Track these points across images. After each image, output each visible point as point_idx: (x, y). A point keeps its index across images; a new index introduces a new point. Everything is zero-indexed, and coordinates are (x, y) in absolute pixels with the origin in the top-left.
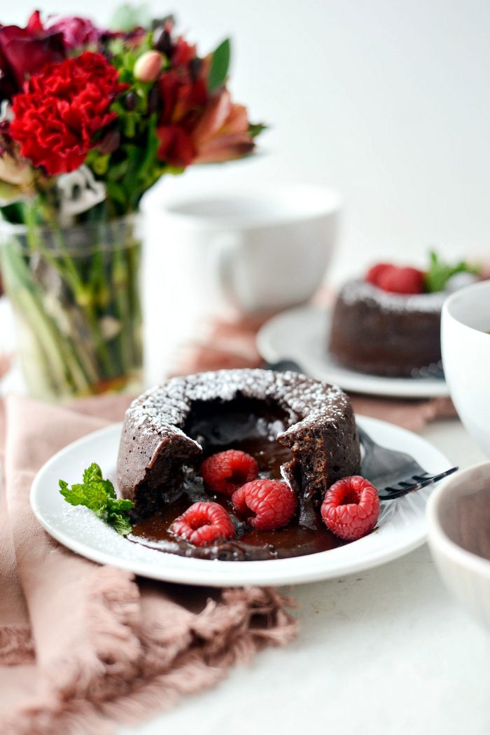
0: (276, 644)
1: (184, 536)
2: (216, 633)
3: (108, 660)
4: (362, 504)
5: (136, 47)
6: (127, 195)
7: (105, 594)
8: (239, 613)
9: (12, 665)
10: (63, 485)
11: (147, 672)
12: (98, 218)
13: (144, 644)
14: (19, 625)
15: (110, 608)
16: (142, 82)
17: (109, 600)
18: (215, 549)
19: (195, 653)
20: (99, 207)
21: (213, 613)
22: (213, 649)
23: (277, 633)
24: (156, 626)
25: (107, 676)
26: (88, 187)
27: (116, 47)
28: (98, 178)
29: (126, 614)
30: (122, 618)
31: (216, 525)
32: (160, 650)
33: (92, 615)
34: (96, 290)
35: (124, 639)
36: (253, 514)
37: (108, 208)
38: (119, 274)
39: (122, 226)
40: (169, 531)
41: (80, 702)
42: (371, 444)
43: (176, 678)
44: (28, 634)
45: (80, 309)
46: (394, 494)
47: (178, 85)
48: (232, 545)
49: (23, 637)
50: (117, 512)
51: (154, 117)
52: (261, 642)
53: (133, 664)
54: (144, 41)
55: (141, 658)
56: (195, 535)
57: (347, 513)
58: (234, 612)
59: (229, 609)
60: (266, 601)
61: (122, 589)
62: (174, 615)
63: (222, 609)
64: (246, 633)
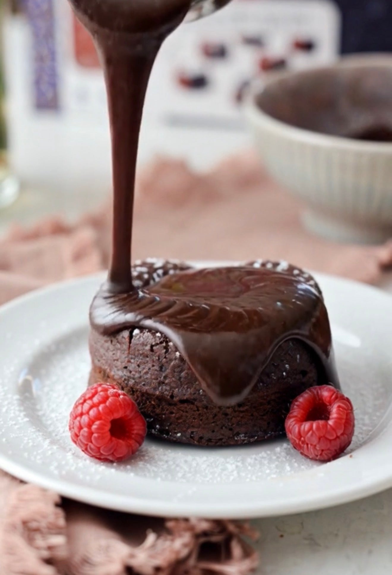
2: (158, 569)
4: (331, 422)
7: (25, 523)
8: (185, 545)
15: (30, 541)
17: (31, 531)
21: (153, 546)
23: (232, 568)
29: (50, 548)
30: (45, 554)
33: (11, 551)
57: (313, 432)
58: (180, 544)
59: (173, 540)
60: (217, 530)
61: (44, 516)
62: (107, 549)
63: (166, 540)
64: (195, 567)
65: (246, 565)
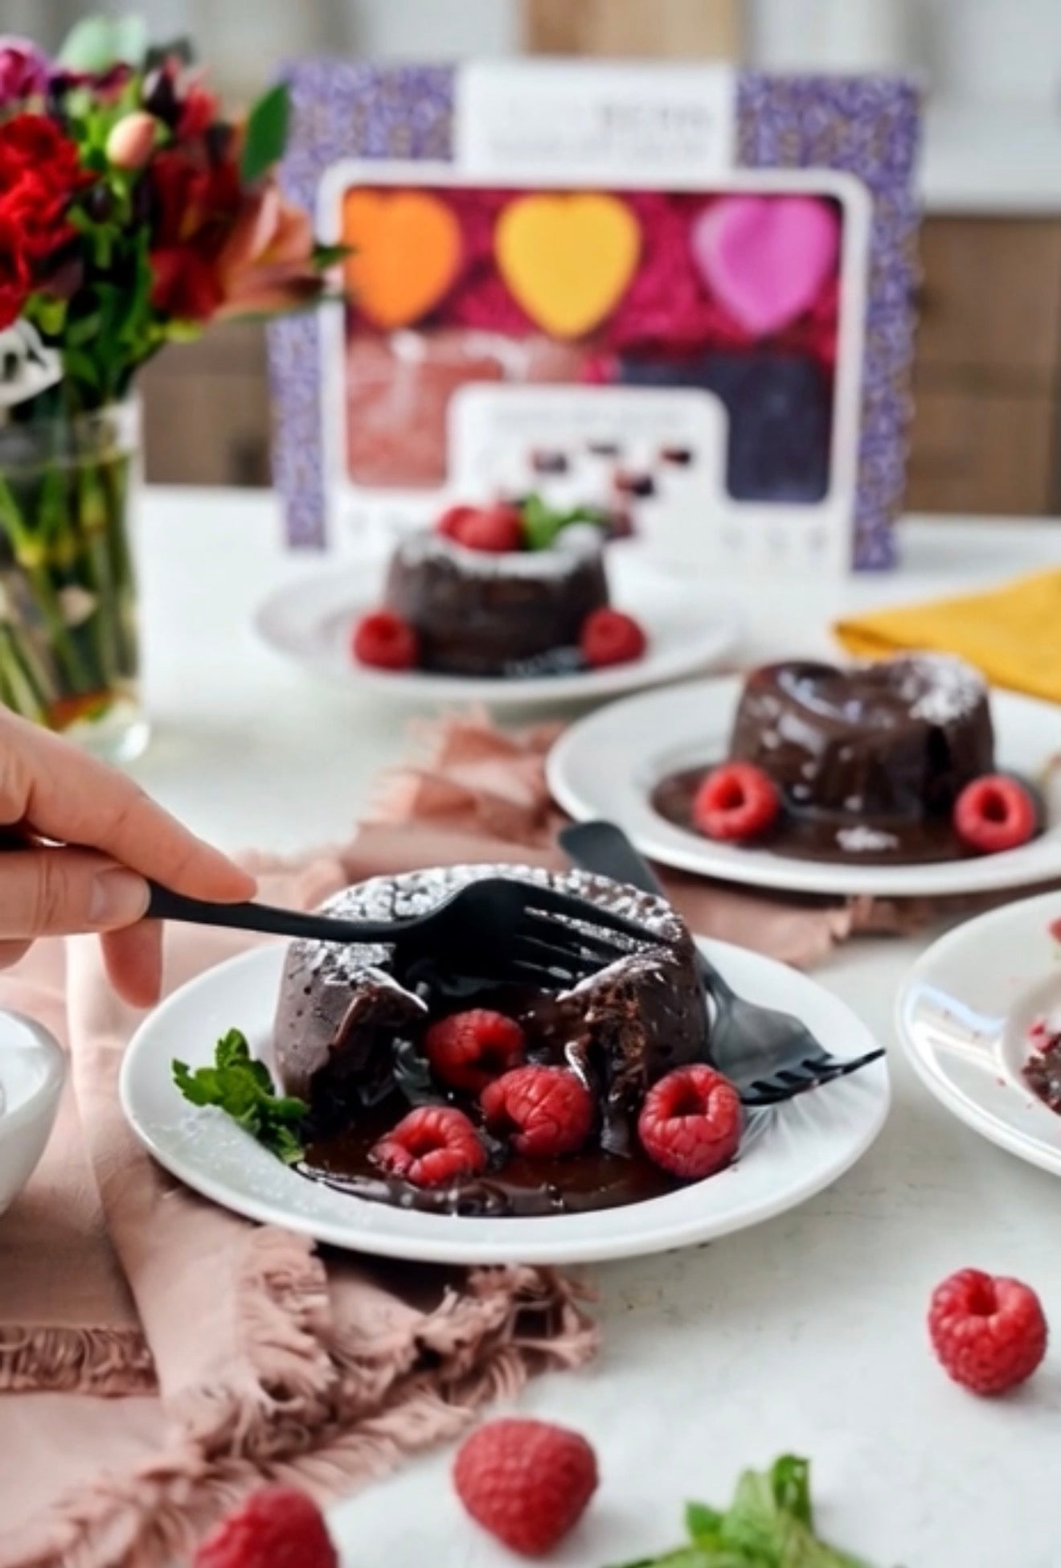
0: (561, 1364)
1: (398, 1169)
2: (459, 1344)
3: (279, 1391)
4: (710, 1117)
5: (115, 104)
6: (102, 372)
7: (268, 1276)
8: (498, 1310)
9: (114, 1395)
10: (180, 1068)
11: (345, 1412)
12: (51, 413)
13: (338, 1363)
14: (121, 1326)
15: (278, 1300)
16: (123, 169)
17: (277, 1287)
18: (453, 1195)
19: (423, 1378)
20: (53, 391)
21: (451, 1313)
22: (454, 1372)
23: (564, 1346)
24: (358, 1332)
25: (278, 1417)
26: (32, 356)
27: (78, 103)
28: (49, 341)
29: (306, 1312)
30: (302, 1319)
31: (456, 1150)
32: (366, 1374)
33: (249, 1314)
34: (52, 539)
35: (304, 1355)
36: (519, 1128)
37: (70, 394)
38: (92, 510)
39: (95, 426)
40: (371, 1158)
41: (236, 1462)
42: (729, 997)
43: (394, 1422)
44: (139, 1341)
45: (24, 571)
46: (770, 1095)
47: (188, 174)
48: (485, 1186)
49: (128, 1348)
50: (279, 1120)
51: (145, 234)
52: (538, 1362)
53: (320, 1397)
54: (127, 94)
55: (334, 1387)
56: (416, 1167)
57: (686, 1131)
58: (491, 1309)
59: (481, 1304)
60: (543, 1289)
61: (297, 1267)
62: (388, 1315)
63: (469, 1304)
64: (511, 1345)
65: (586, 1338)
